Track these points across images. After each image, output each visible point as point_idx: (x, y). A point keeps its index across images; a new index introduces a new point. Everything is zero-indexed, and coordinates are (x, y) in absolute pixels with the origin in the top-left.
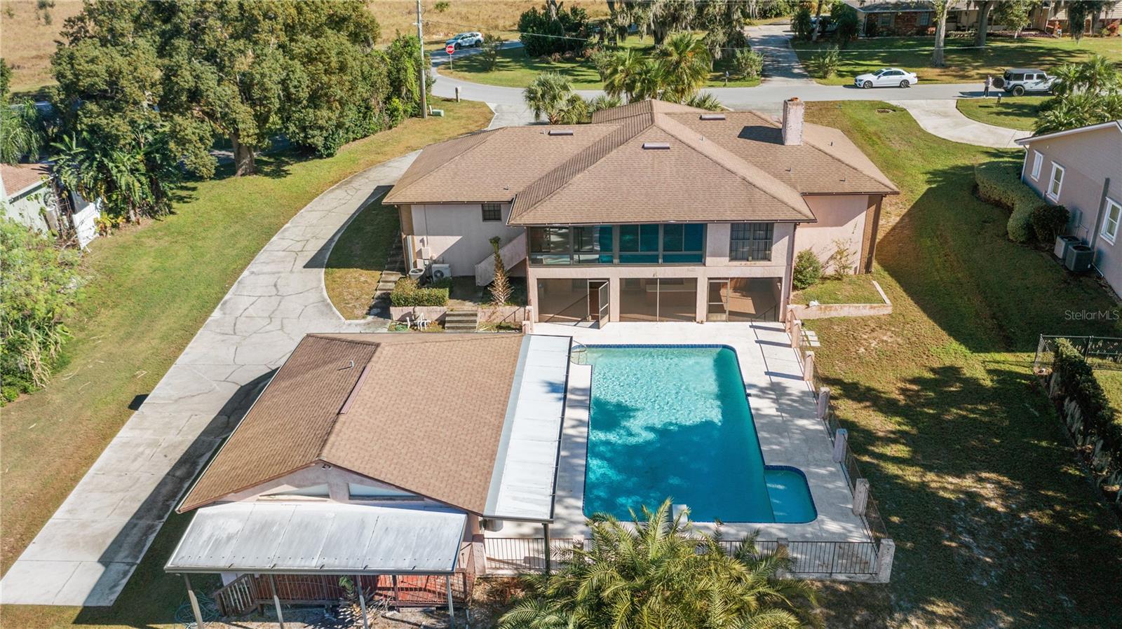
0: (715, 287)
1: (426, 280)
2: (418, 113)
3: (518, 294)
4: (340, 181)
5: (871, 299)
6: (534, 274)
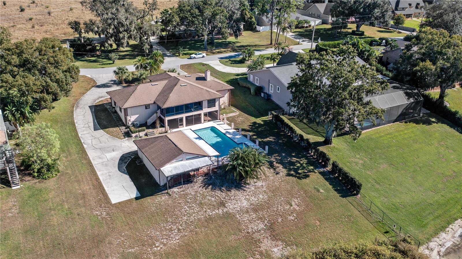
0: (205, 115)
1: (135, 126)
3: (163, 125)
5: (233, 112)
6: (166, 119)
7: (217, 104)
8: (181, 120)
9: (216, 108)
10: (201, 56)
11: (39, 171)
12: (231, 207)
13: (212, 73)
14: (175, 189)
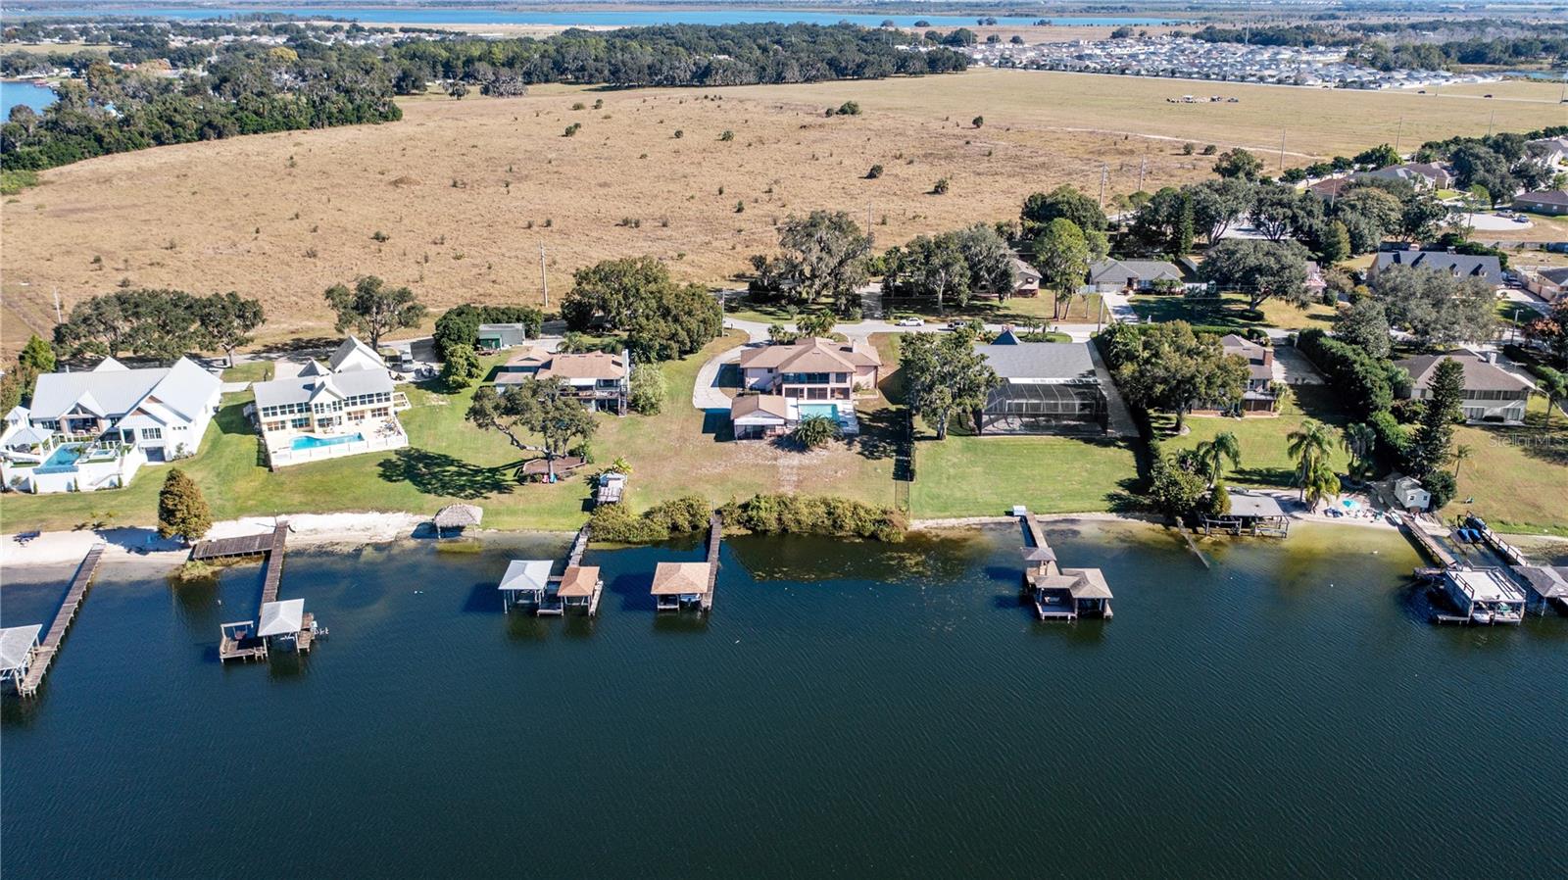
0: (833, 391)
1: (751, 388)
2: (720, 335)
3: (779, 393)
4: (706, 361)
5: (875, 394)
6: (784, 386)
7: (848, 379)
8: (802, 390)
9: (847, 385)
10: (915, 323)
11: (643, 408)
12: (781, 462)
13: (882, 348)
14: (744, 441)
